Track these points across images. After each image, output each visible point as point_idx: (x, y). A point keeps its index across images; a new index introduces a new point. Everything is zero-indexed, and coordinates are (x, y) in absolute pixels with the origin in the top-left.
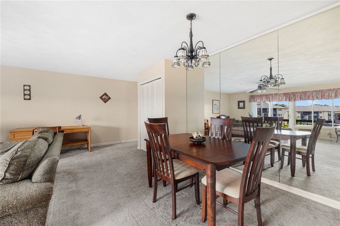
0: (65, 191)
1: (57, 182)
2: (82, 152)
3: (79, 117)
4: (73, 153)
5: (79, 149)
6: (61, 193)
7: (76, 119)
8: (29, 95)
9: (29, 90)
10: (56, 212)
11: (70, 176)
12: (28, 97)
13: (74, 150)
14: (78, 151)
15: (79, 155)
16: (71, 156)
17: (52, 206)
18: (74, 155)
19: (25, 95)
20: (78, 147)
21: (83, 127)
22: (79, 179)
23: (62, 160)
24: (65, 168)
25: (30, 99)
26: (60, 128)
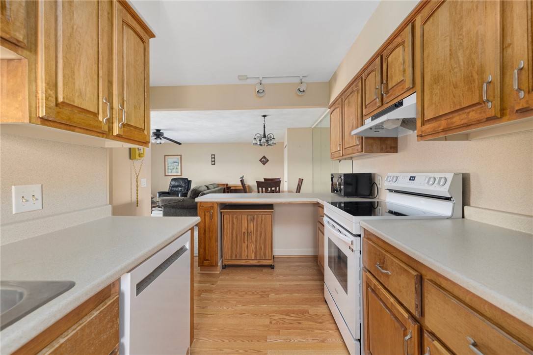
8: (214, 161)
9: (214, 158)
19: (212, 161)
25: (214, 164)
26: (227, 184)
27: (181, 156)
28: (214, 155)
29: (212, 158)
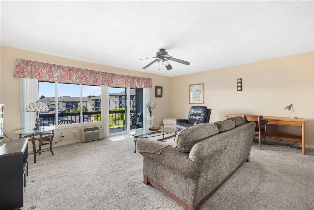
0: (243, 183)
1: (244, 170)
2: (292, 151)
3: (289, 107)
4: (279, 148)
5: (290, 146)
6: (239, 183)
7: (285, 108)
8: (241, 87)
9: (241, 83)
10: (224, 197)
11: (258, 171)
12: (240, 89)
13: (283, 145)
14: (287, 149)
15: (286, 153)
16: (274, 150)
17: (225, 189)
18: (279, 151)
19: (238, 87)
20: (291, 143)
21: (296, 120)
22: (265, 180)
23: (262, 152)
24: (260, 161)
25: (241, 90)
26: (261, 117)
27: (203, 84)
28: (241, 79)
29: (238, 83)
